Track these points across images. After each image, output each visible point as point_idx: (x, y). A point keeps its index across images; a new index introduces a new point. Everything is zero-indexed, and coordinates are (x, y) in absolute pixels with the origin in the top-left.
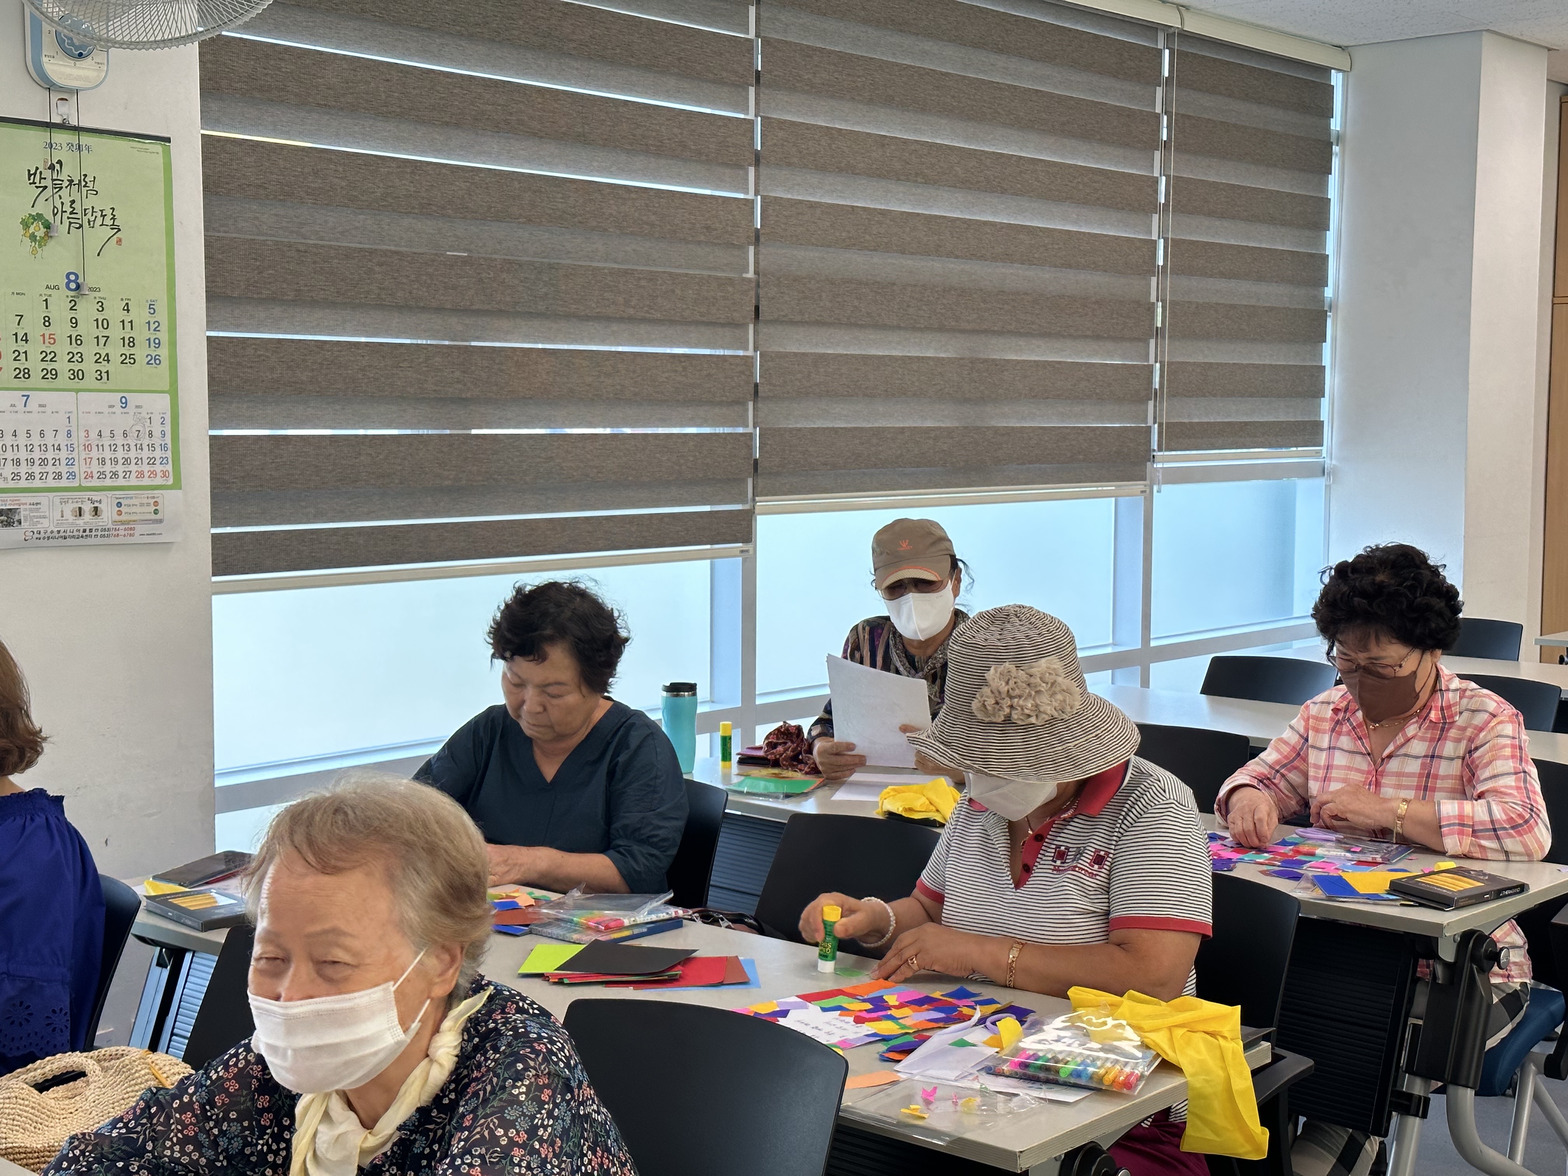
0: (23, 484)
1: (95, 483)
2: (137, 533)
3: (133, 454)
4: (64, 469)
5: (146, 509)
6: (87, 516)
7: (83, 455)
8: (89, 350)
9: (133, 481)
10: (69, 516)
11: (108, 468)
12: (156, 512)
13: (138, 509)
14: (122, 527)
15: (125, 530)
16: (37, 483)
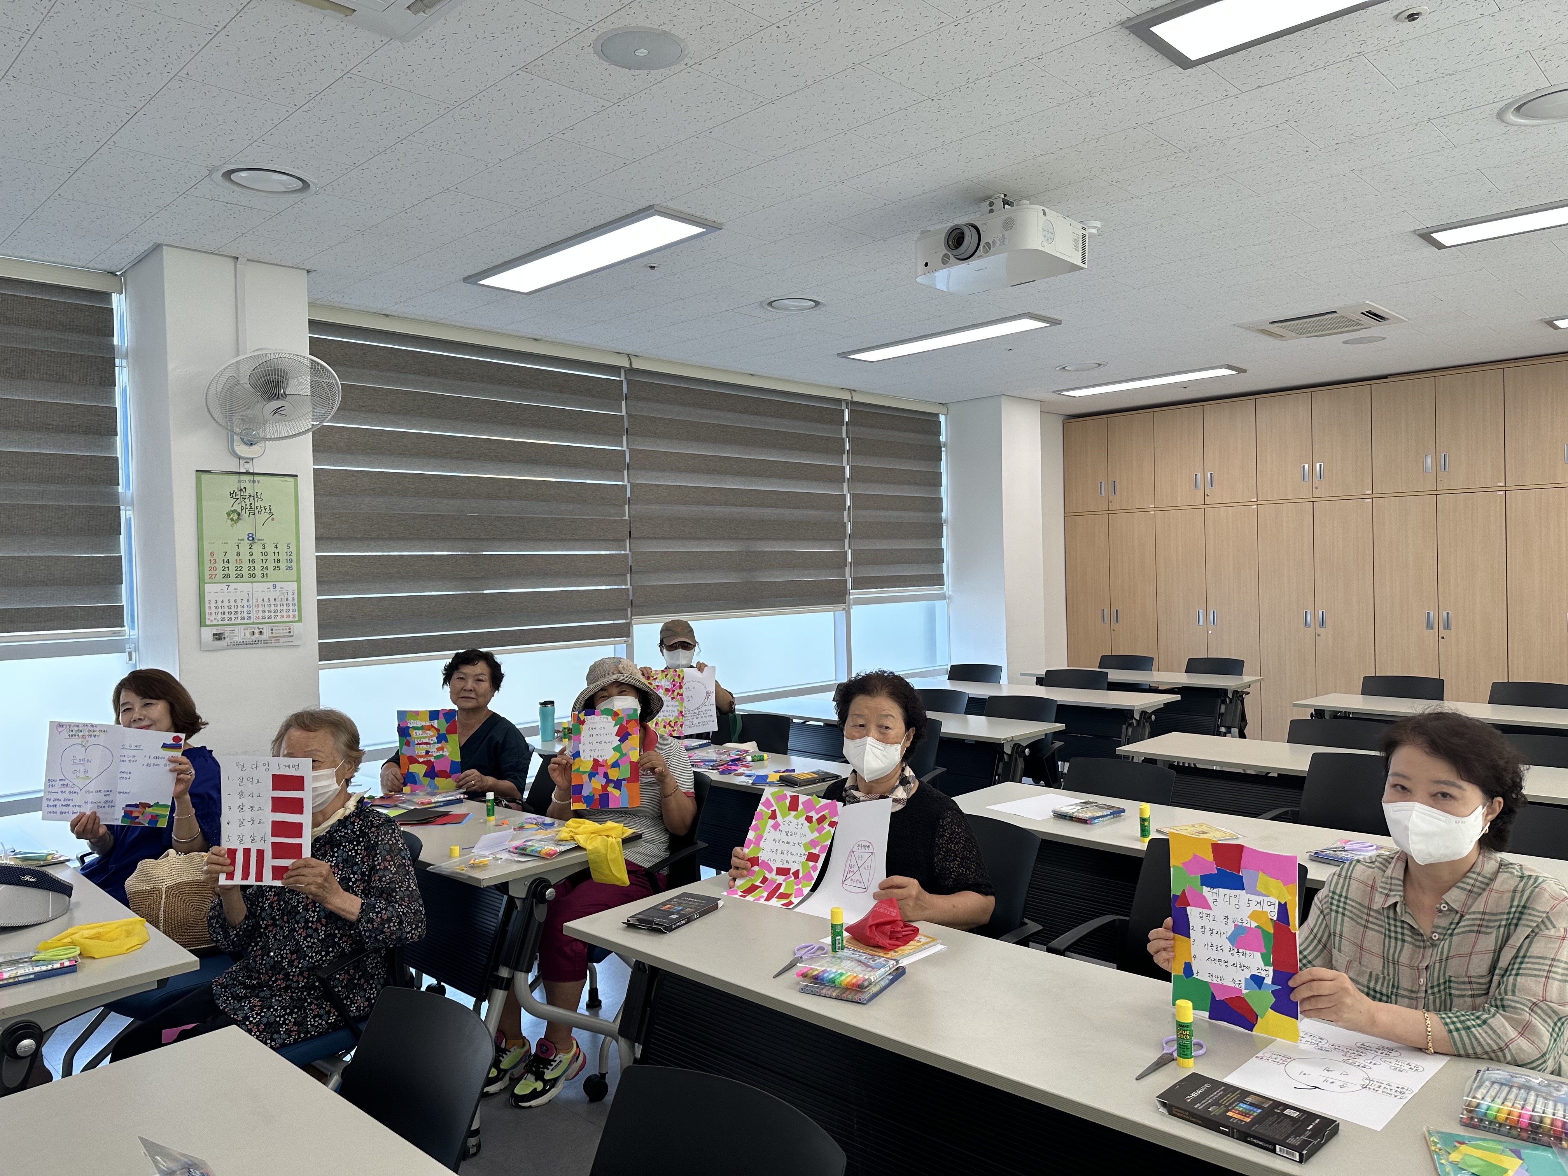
0: (226, 622)
1: (261, 621)
2: (281, 641)
3: (279, 608)
4: (246, 616)
5: (285, 631)
6: (257, 635)
7: (255, 610)
8: (258, 565)
9: (279, 619)
10: (248, 635)
11: (267, 614)
12: (290, 632)
13: (281, 631)
14: (274, 639)
16: (233, 622)
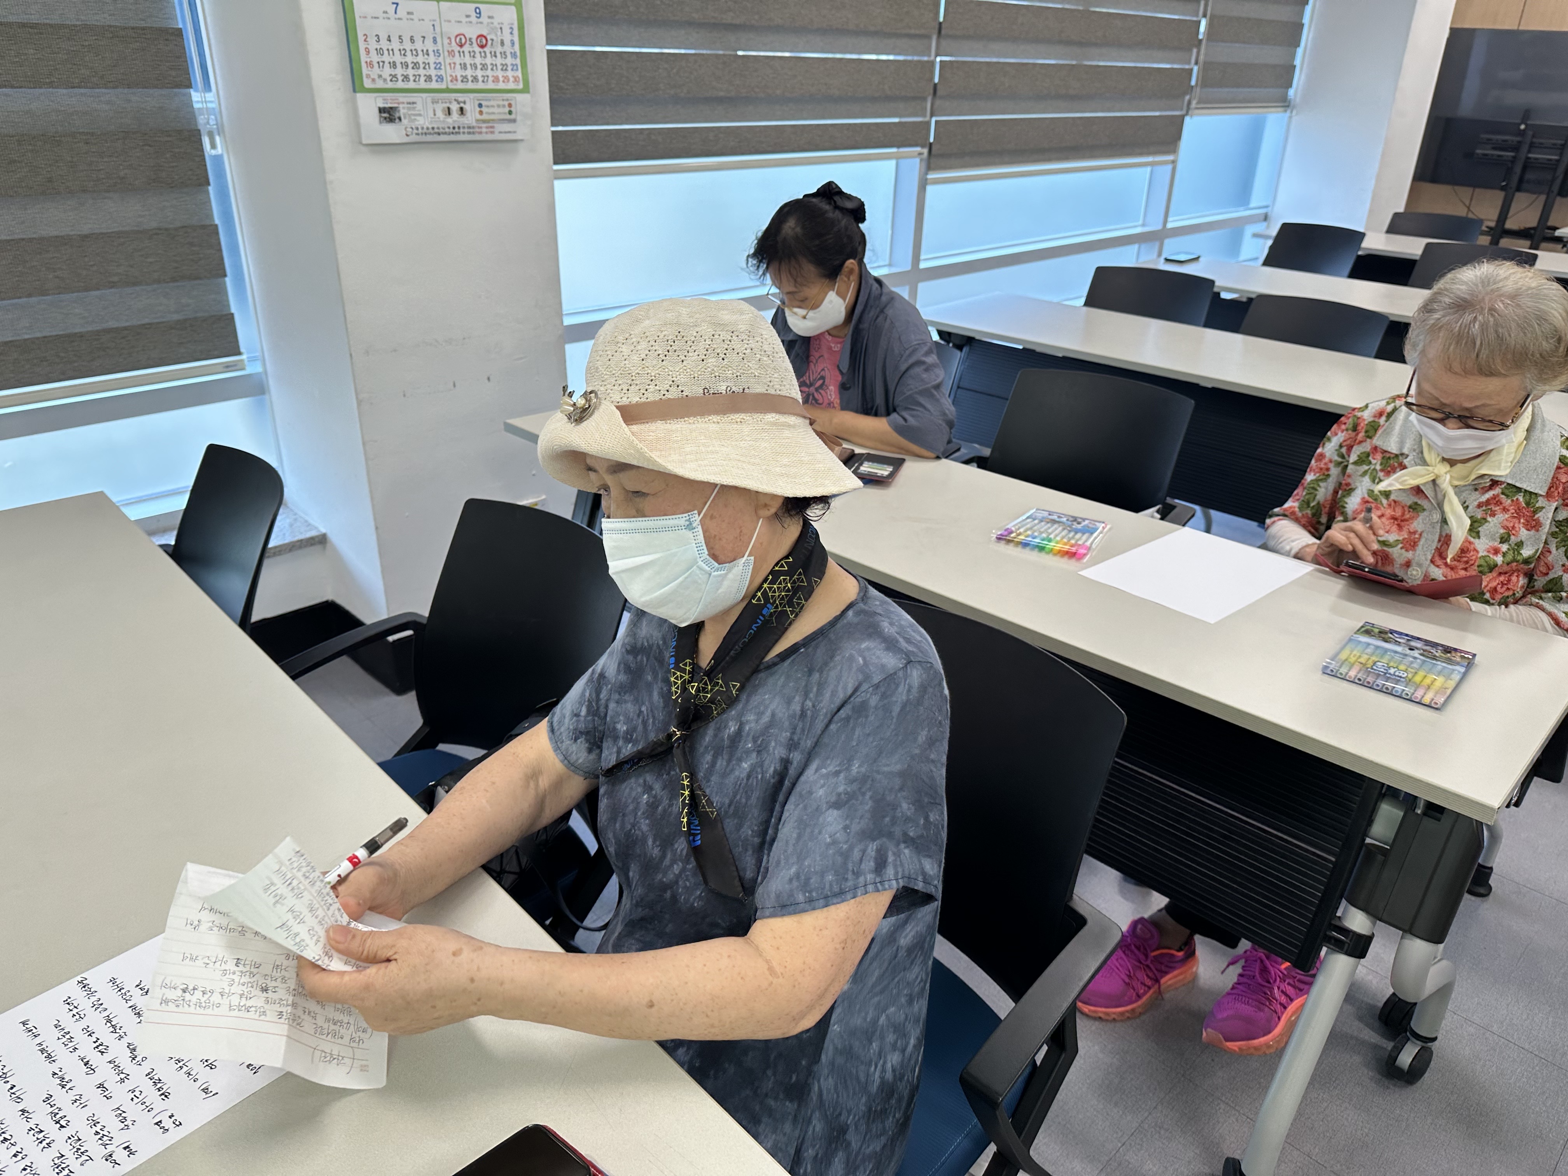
0: (400, 85)
1: (460, 86)
2: (497, 130)
3: (488, 61)
4: (433, 72)
5: (501, 110)
6: (455, 115)
7: (448, 61)
9: (491, 85)
10: (440, 114)
11: (469, 72)
12: (510, 113)
13: (496, 110)
14: (484, 125)
15: (487, 128)
16: (411, 85)
